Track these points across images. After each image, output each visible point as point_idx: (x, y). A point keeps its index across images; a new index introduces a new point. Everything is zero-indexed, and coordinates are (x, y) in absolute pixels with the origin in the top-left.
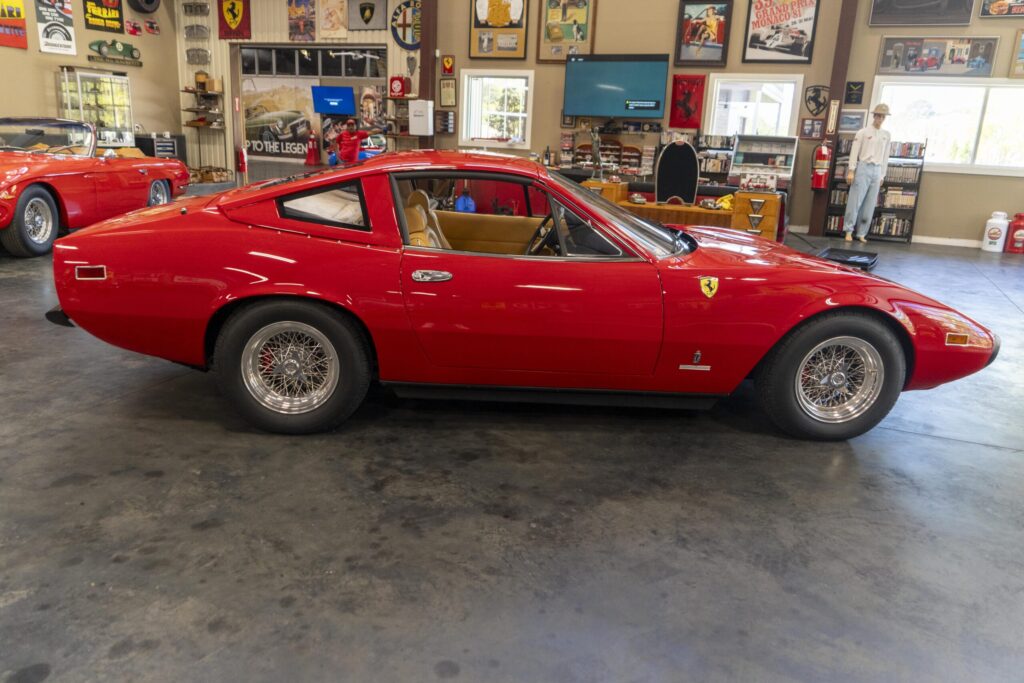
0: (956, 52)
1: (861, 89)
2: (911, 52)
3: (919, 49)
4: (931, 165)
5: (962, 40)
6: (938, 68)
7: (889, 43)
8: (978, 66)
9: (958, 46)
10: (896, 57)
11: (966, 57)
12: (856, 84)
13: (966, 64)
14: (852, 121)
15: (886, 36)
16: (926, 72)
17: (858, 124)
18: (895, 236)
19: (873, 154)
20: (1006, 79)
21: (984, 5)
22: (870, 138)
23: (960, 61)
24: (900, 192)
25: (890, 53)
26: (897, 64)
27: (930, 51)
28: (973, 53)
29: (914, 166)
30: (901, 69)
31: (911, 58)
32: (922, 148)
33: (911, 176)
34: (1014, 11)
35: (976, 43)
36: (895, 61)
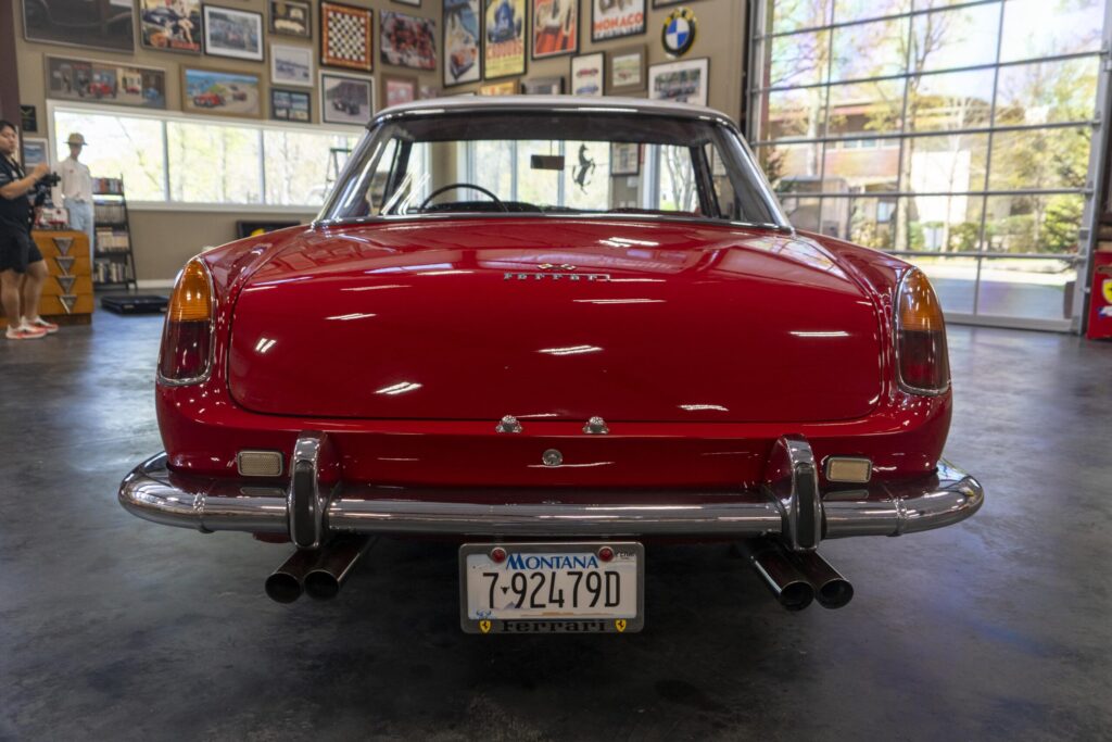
0: (128, 82)
1: (33, 114)
2: (82, 76)
3: (89, 74)
4: (132, 202)
5: (131, 69)
6: (114, 96)
7: (54, 64)
8: (153, 98)
9: (129, 75)
10: (65, 80)
11: (139, 87)
12: (25, 108)
13: (141, 95)
14: (32, 153)
15: (49, 55)
16: (105, 100)
17: (38, 156)
18: (119, 283)
19: (79, 190)
20: (180, 114)
21: (145, 35)
22: (72, 171)
23: (134, 91)
24: (110, 234)
25: (57, 74)
26: (69, 89)
27: (102, 77)
28: (146, 85)
29: (115, 204)
30: (75, 94)
31: (83, 83)
32: (120, 184)
33: (117, 215)
34: (173, 45)
35: (146, 75)
36: (65, 85)
